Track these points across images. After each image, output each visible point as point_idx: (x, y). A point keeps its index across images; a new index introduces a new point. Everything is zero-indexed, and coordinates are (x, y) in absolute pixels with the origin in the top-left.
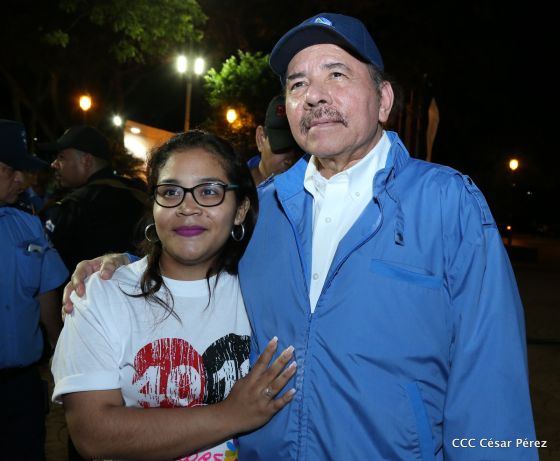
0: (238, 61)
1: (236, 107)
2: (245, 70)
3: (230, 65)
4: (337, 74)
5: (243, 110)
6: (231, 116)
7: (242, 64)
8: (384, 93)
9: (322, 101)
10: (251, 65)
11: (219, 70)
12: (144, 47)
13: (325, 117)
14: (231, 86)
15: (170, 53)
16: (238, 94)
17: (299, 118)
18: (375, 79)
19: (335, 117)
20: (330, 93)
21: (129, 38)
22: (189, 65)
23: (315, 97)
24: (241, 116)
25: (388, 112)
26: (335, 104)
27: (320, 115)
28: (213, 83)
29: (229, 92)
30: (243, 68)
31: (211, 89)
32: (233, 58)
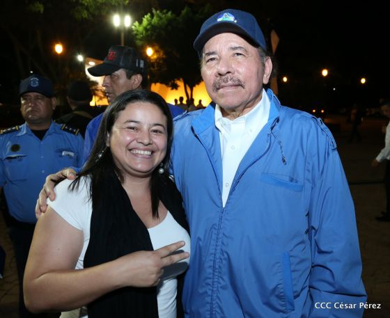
0: (152, 16)
1: (152, 46)
2: (156, 21)
3: (147, 19)
4: (238, 54)
5: (157, 48)
6: (150, 52)
7: (155, 18)
8: (266, 64)
9: (229, 72)
10: (161, 18)
11: (140, 22)
12: (91, 10)
13: (230, 82)
14: (149, 32)
15: (109, 13)
16: (153, 38)
17: (212, 82)
18: (262, 56)
19: (237, 83)
20: (233, 66)
21: (82, 5)
22: (121, 21)
23: (223, 70)
24: (156, 51)
25: (269, 77)
26: (236, 74)
27: (227, 81)
28: (137, 31)
29: (147, 36)
30: (155, 20)
31: (136, 35)
32: (149, 14)
